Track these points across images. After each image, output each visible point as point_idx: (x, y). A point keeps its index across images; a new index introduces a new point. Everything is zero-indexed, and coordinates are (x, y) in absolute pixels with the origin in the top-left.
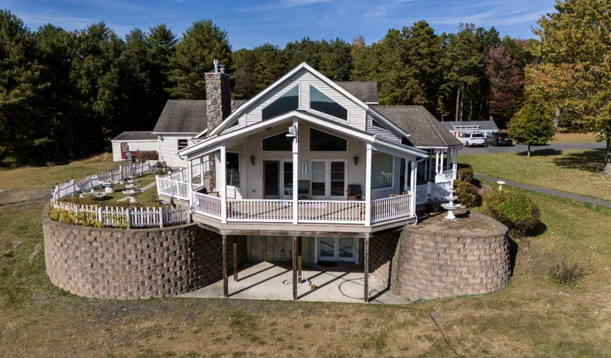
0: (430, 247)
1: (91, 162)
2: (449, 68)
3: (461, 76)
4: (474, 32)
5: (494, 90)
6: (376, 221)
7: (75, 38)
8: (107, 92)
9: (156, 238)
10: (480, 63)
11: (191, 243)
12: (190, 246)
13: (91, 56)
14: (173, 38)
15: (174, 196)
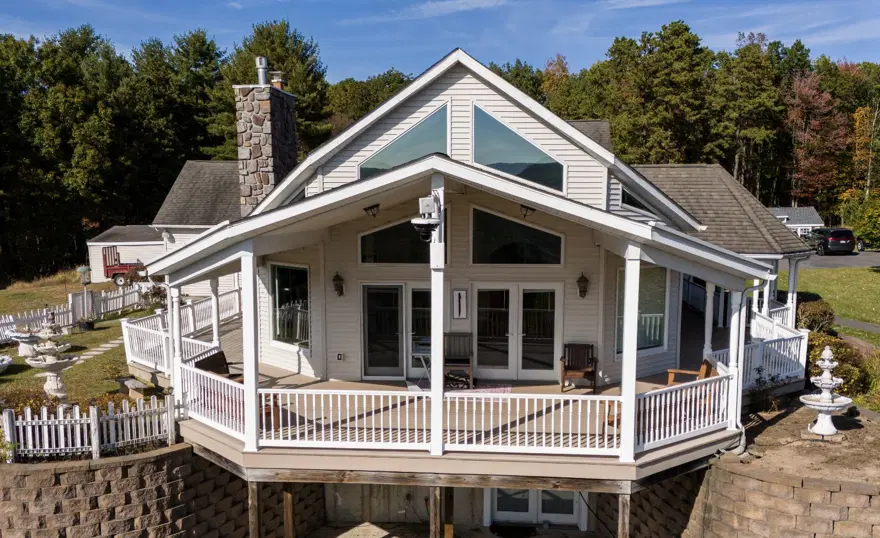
0: (790, 517)
1: (50, 284)
2: (720, 114)
3: (743, 128)
4: (765, 48)
5: (800, 153)
6: (647, 446)
7: (31, 50)
8: (91, 152)
9: (79, 487)
10: (776, 104)
11: (174, 496)
12: (172, 503)
13: (61, 86)
14: (219, 55)
15: (159, 368)
